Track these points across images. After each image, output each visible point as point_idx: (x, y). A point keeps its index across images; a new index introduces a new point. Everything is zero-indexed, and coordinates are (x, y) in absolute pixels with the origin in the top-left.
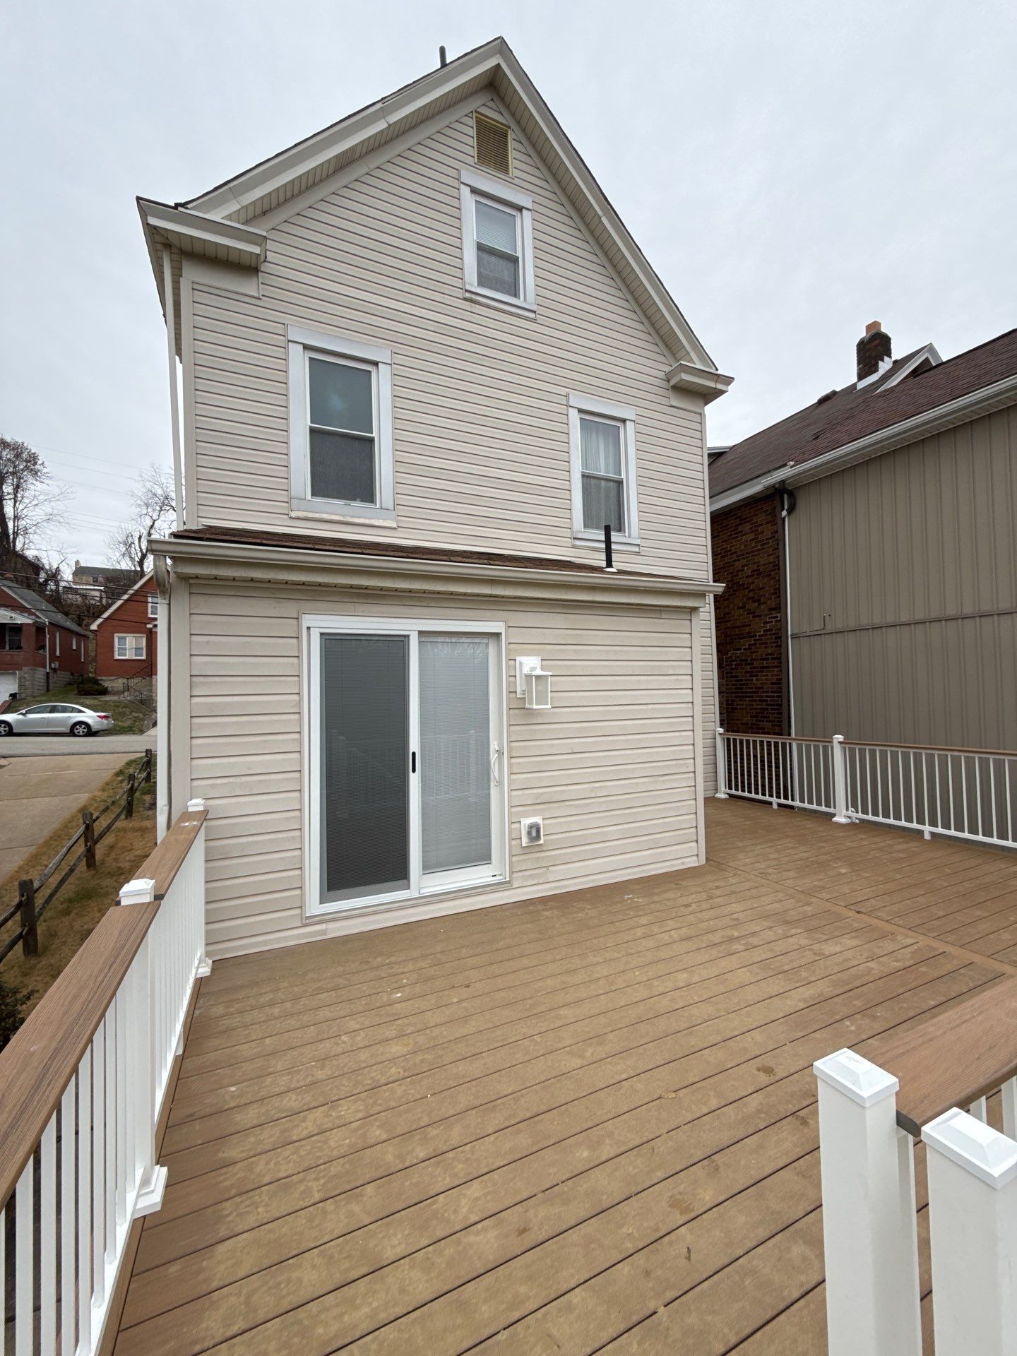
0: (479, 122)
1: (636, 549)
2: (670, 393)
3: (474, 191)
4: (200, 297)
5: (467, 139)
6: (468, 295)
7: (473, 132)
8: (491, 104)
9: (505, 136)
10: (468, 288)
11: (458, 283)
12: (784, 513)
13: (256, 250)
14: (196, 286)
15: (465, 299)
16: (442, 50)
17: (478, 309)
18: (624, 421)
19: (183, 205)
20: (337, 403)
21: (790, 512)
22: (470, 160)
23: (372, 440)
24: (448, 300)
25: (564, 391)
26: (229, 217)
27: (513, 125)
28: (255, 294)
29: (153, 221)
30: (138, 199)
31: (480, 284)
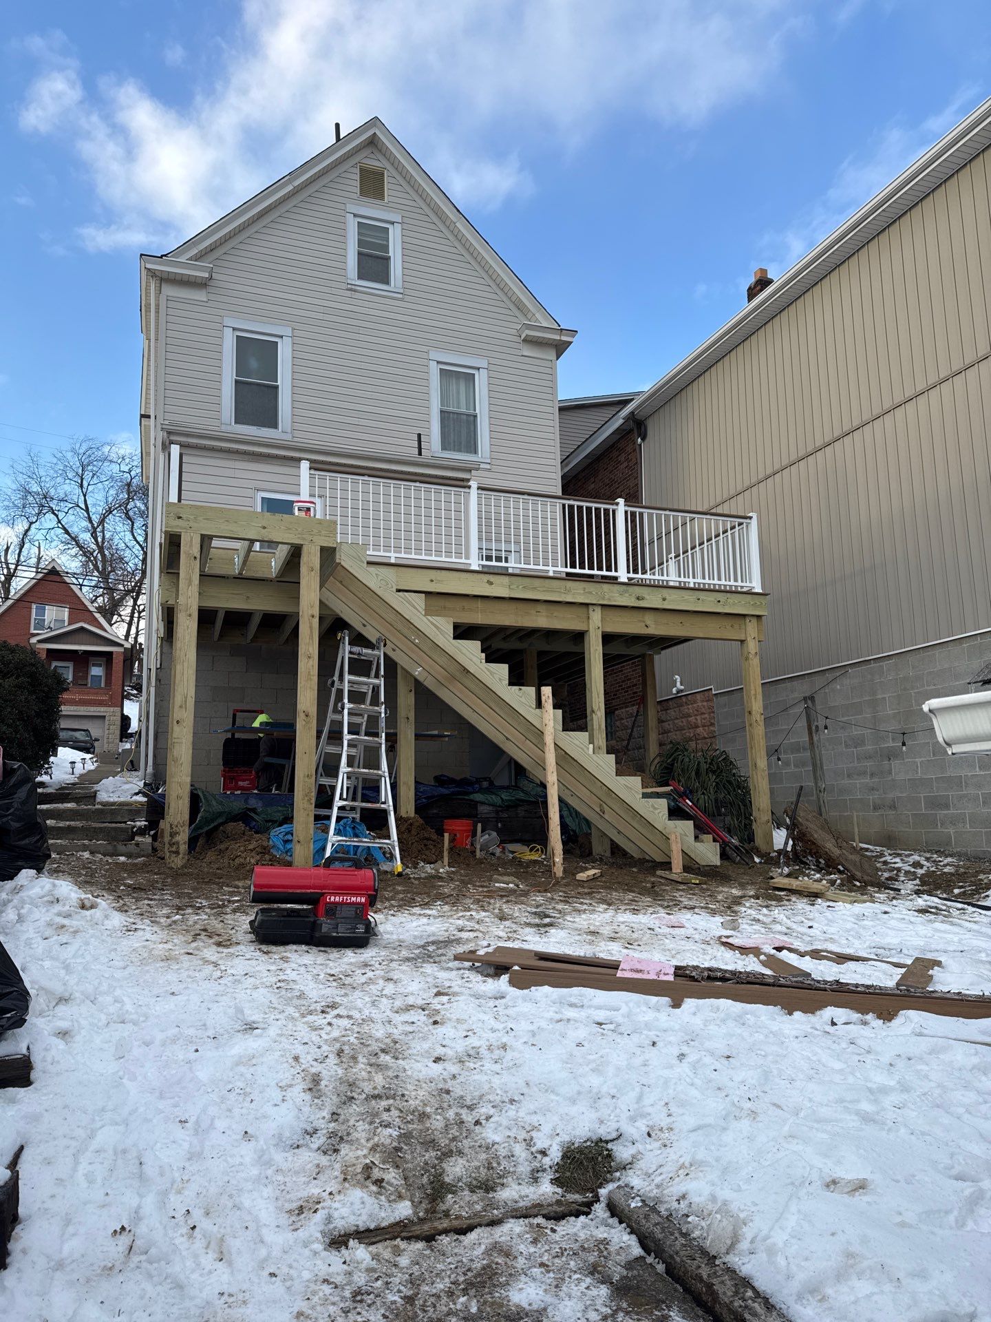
0: (361, 170)
1: (488, 467)
2: (521, 346)
3: (355, 215)
4: (171, 304)
5: (353, 181)
6: (349, 286)
7: (358, 177)
8: (372, 156)
9: (383, 174)
10: (349, 282)
11: (343, 279)
12: (639, 440)
13: (207, 275)
14: (169, 298)
15: (347, 290)
16: (337, 126)
17: (357, 295)
18: (479, 369)
19: (165, 255)
20: (253, 364)
21: (643, 439)
22: (355, 196)
23: (277, 387)
24: (334, 291)
25: (425, 349)
26: (190, 259)
27: (388, 166)
28: (205, 300)
29: (149, 266)
30: (141, 255)
31: (360, 278)
